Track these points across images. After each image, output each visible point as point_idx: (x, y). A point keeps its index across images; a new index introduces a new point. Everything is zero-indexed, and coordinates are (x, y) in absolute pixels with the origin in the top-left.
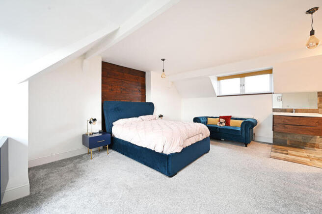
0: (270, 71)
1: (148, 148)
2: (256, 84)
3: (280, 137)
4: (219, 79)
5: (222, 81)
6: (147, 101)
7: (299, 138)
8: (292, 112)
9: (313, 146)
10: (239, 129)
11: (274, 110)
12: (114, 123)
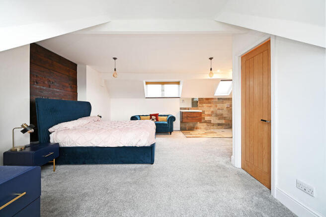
0: (178, 83)
1: (126, 146)
2: (171, 90)
3: (183, 126)
4: (147, 83)
5: (149, 85)
6: (78, 100)
7: (191, 125)
8: (189, 109)
9: (197, 128)
10: (167, 123)
11: (181, 109)
12: (50, 130)
